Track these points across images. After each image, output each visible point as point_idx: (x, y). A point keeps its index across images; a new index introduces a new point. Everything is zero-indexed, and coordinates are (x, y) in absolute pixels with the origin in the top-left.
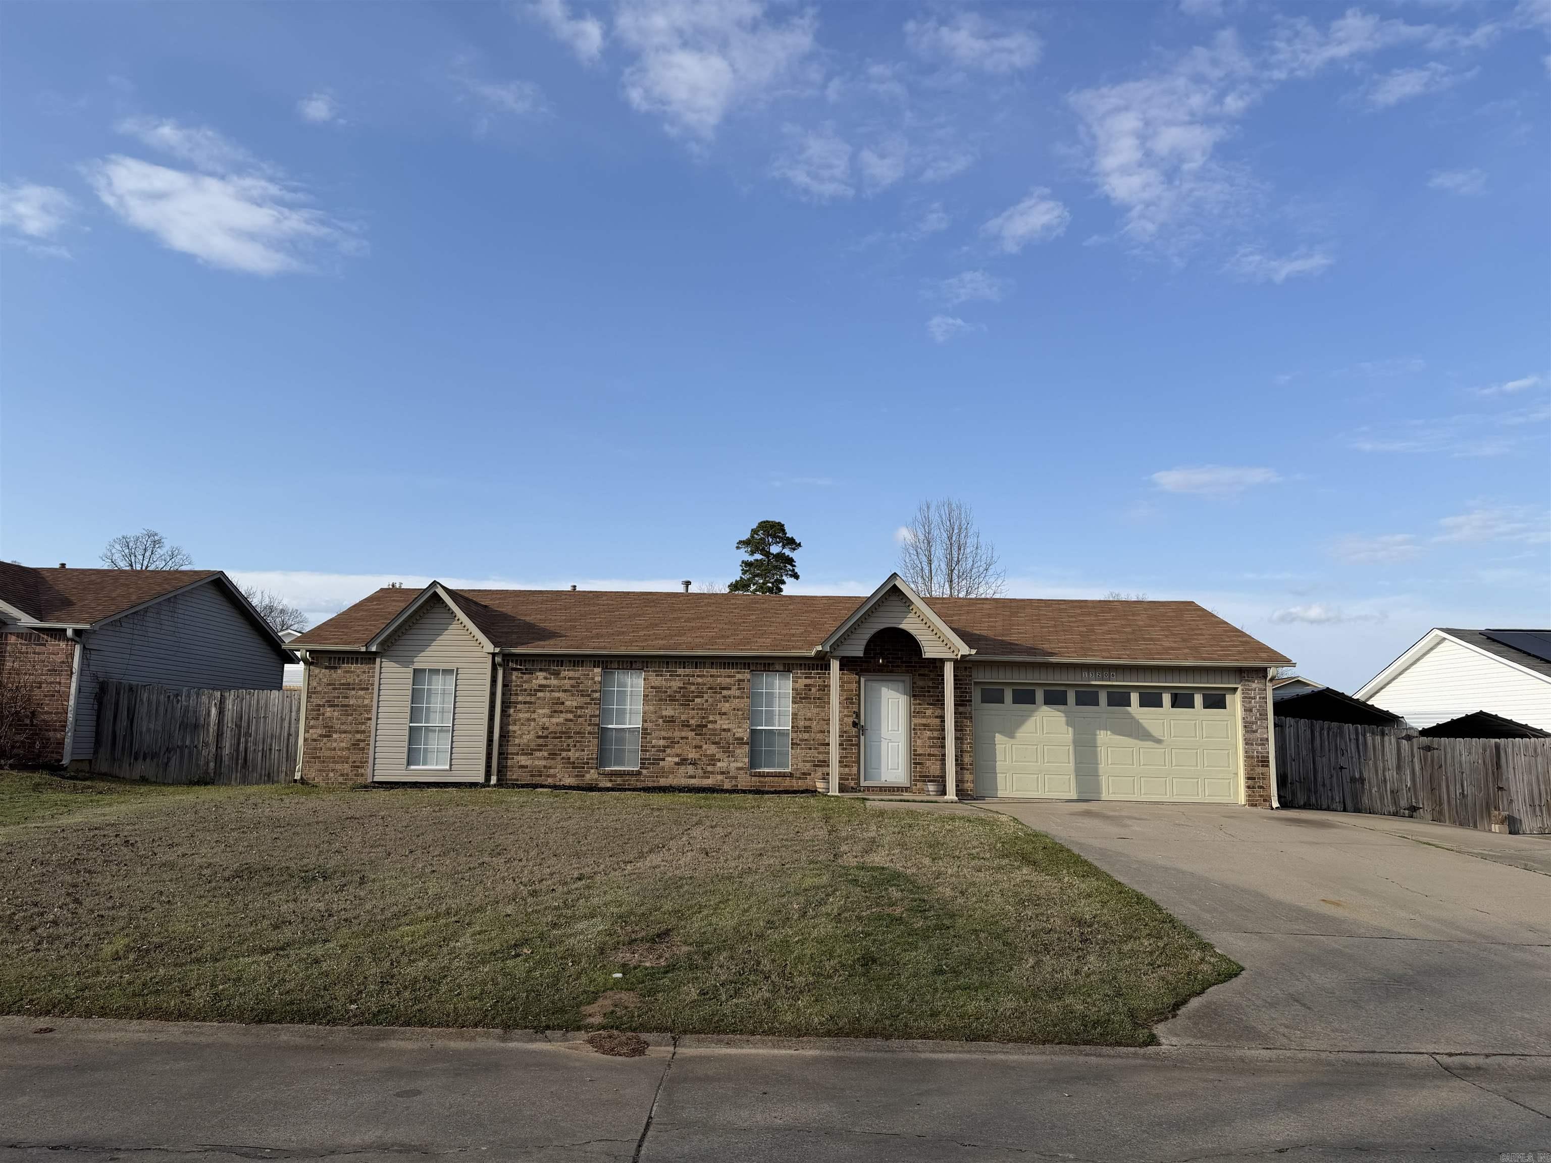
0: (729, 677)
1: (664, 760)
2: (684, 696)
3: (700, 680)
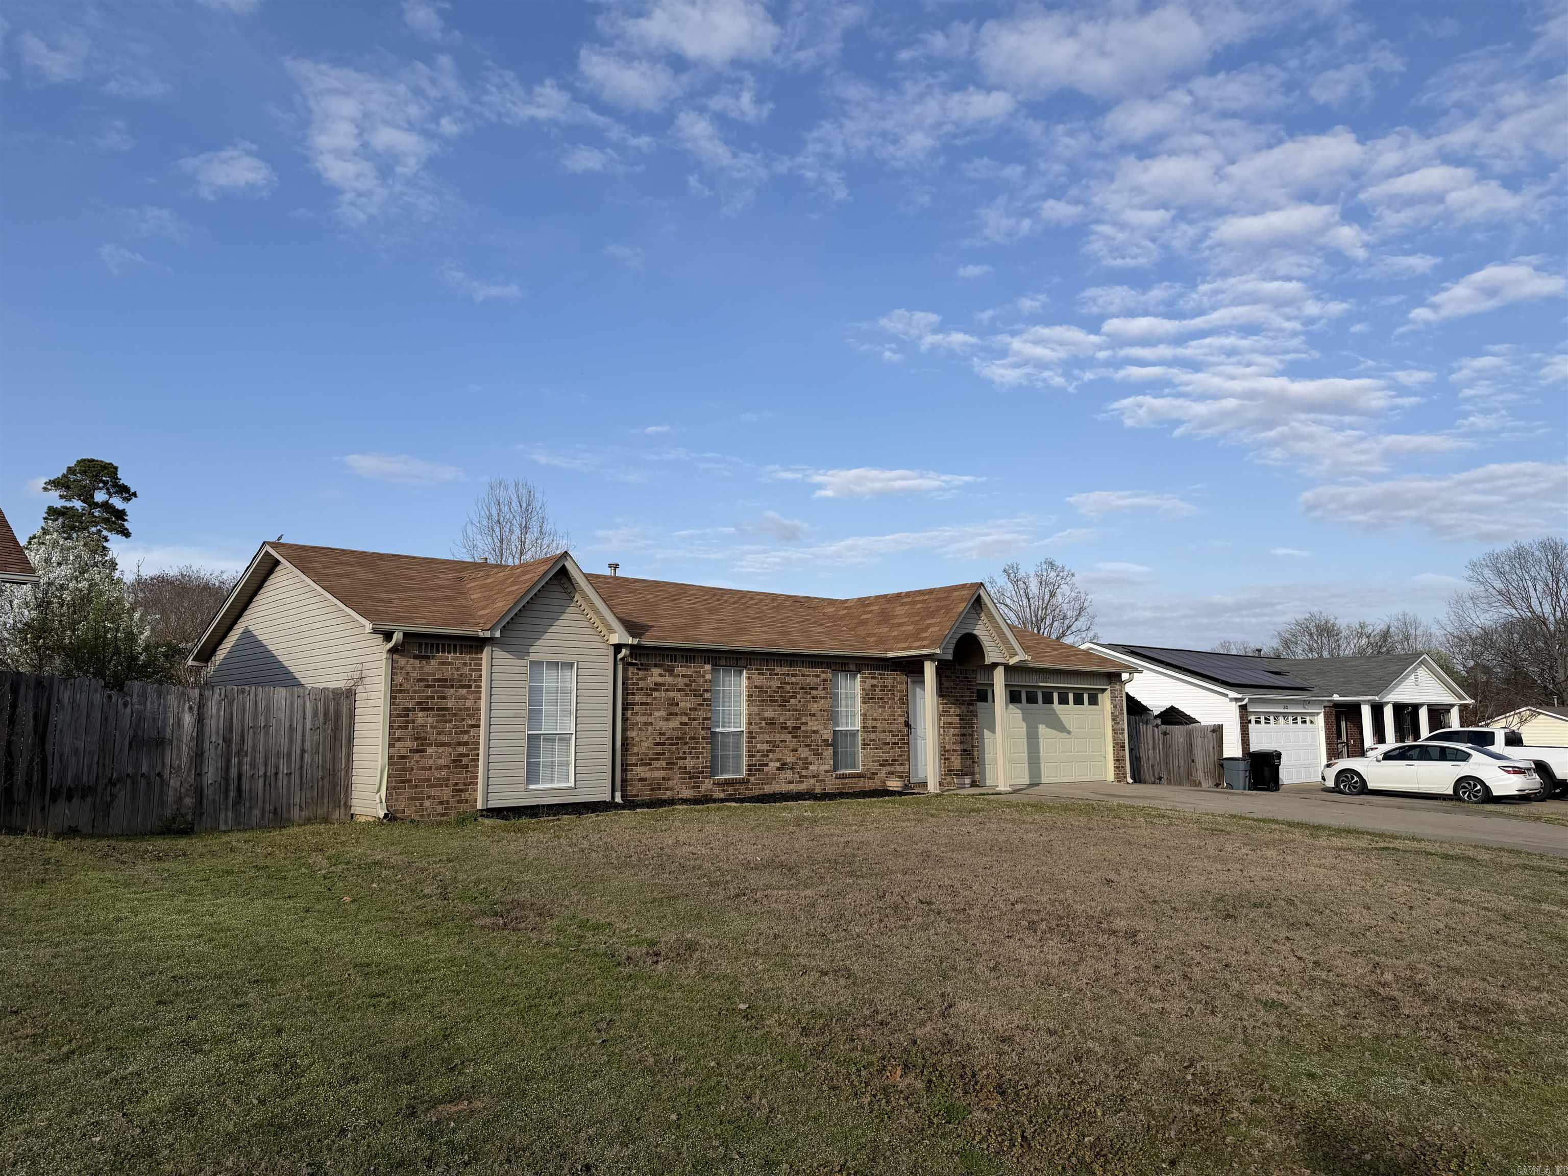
0: (816, 676)
1: (767, 765)
2: (781, 696)
3: (793, 679)
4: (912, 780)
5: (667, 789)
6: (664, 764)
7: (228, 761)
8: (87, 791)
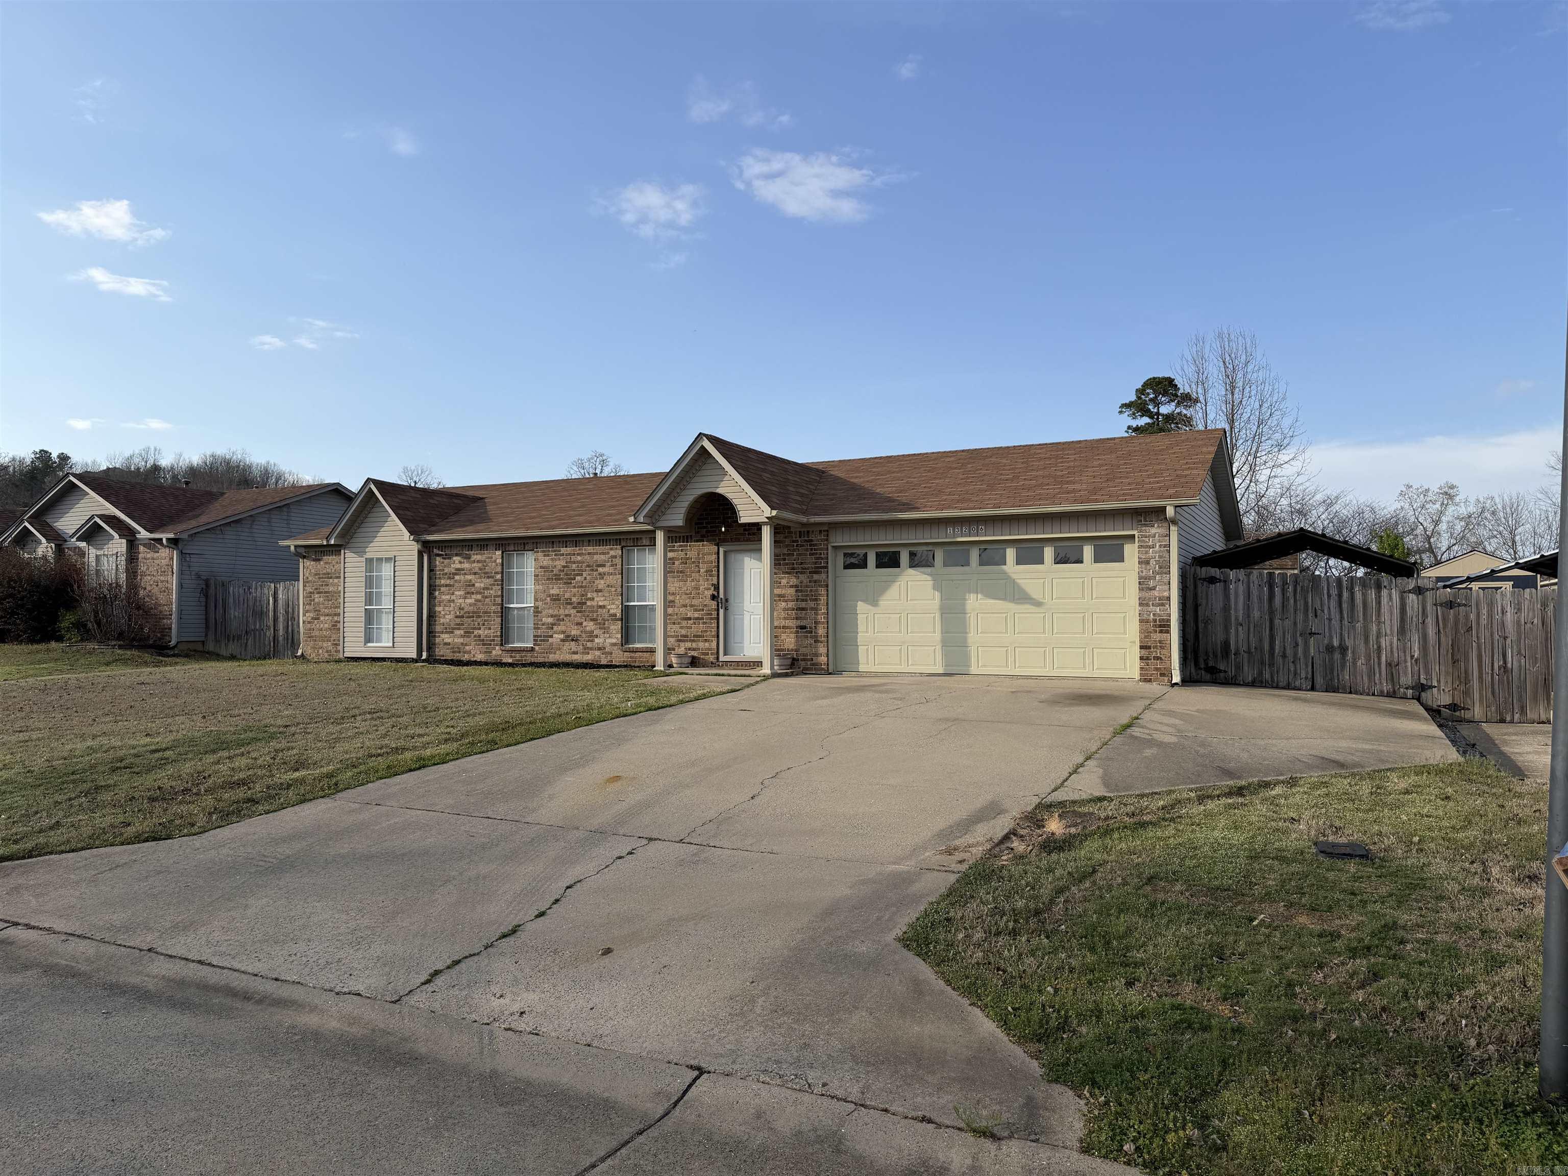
0: (603, 554)
1: (551, 637)
2: (567, 575)
3: (579, 558)
4: (722, 658)
5: (465, 652)
6: (462, 632)
7: (288, 623)
8: (239, 637)
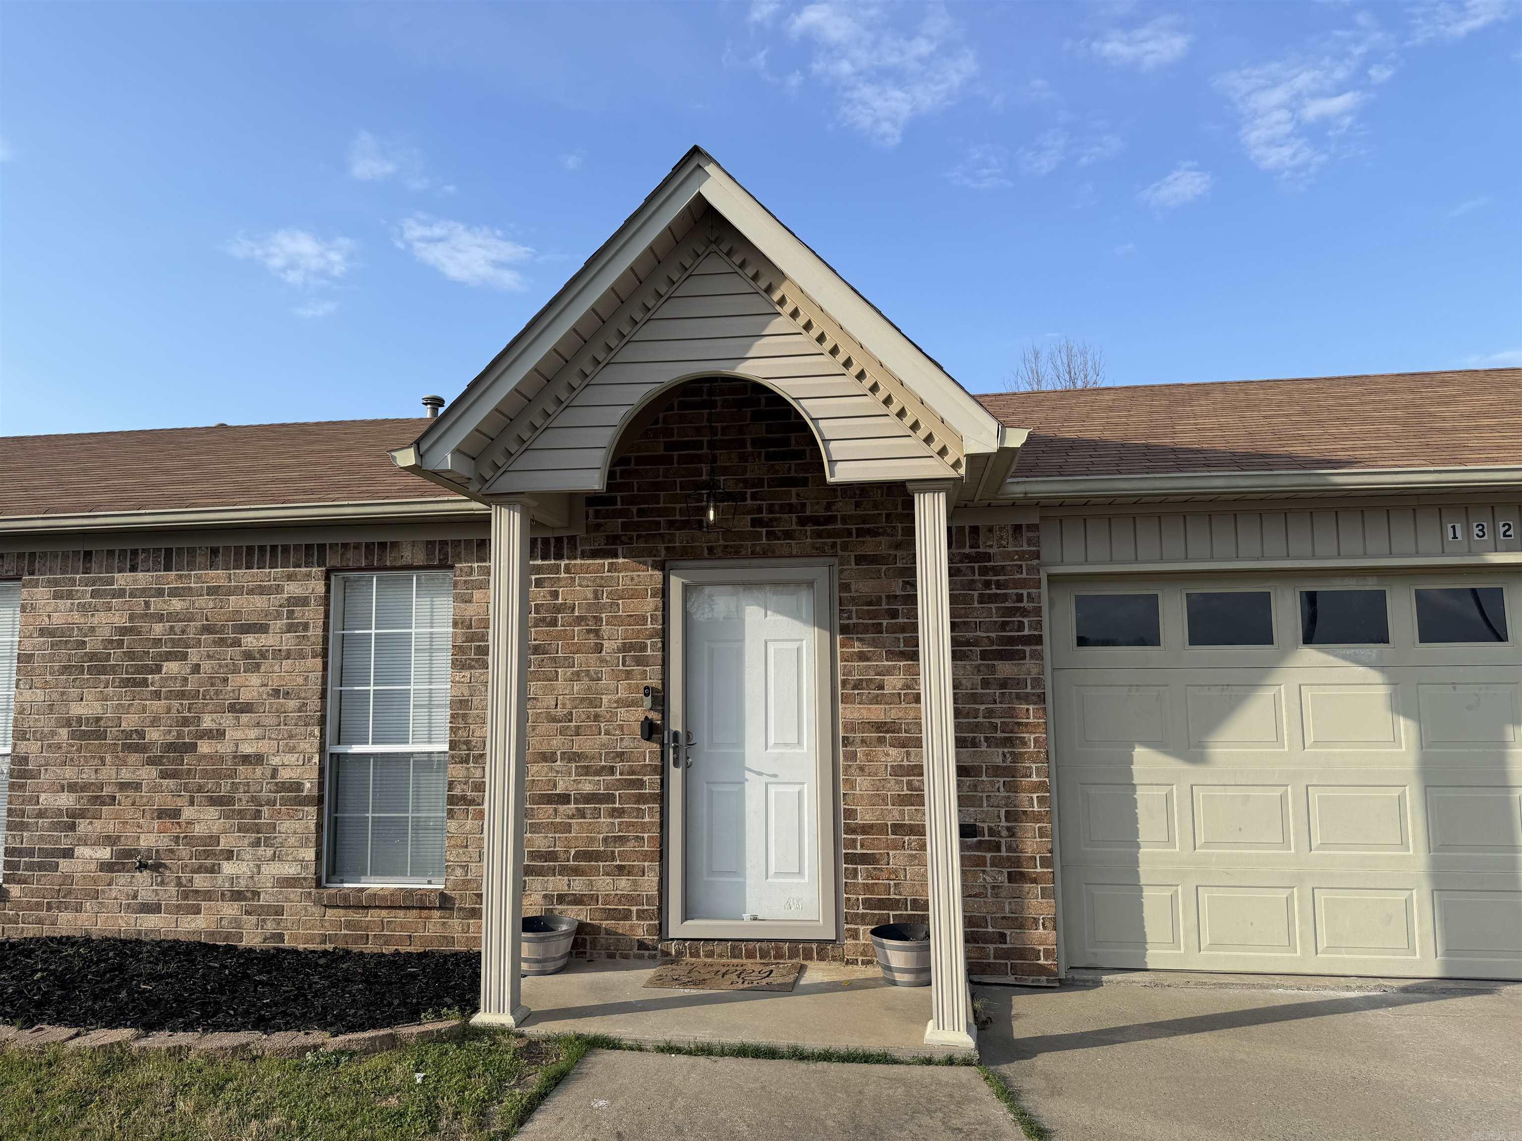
0: (261, 591)
1: (68, 854)
2: (131, 655)
3: (177, 604)
4: (677, 928)
